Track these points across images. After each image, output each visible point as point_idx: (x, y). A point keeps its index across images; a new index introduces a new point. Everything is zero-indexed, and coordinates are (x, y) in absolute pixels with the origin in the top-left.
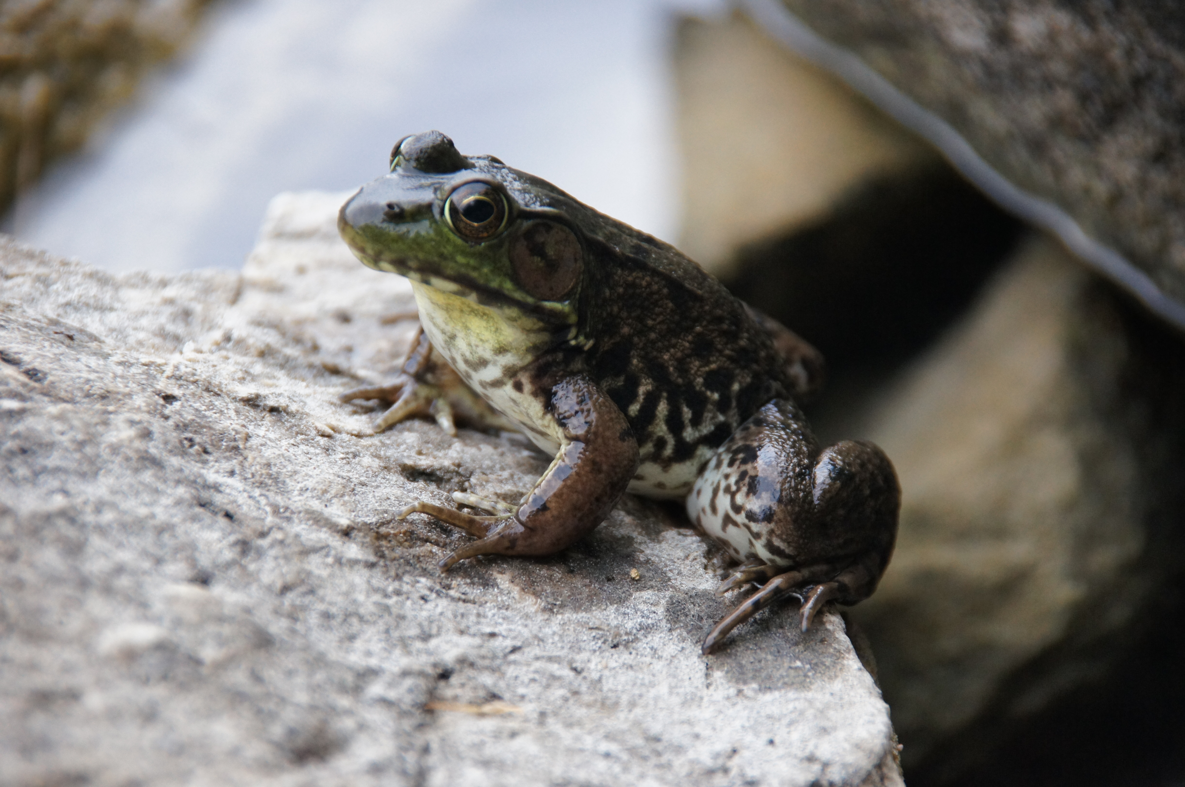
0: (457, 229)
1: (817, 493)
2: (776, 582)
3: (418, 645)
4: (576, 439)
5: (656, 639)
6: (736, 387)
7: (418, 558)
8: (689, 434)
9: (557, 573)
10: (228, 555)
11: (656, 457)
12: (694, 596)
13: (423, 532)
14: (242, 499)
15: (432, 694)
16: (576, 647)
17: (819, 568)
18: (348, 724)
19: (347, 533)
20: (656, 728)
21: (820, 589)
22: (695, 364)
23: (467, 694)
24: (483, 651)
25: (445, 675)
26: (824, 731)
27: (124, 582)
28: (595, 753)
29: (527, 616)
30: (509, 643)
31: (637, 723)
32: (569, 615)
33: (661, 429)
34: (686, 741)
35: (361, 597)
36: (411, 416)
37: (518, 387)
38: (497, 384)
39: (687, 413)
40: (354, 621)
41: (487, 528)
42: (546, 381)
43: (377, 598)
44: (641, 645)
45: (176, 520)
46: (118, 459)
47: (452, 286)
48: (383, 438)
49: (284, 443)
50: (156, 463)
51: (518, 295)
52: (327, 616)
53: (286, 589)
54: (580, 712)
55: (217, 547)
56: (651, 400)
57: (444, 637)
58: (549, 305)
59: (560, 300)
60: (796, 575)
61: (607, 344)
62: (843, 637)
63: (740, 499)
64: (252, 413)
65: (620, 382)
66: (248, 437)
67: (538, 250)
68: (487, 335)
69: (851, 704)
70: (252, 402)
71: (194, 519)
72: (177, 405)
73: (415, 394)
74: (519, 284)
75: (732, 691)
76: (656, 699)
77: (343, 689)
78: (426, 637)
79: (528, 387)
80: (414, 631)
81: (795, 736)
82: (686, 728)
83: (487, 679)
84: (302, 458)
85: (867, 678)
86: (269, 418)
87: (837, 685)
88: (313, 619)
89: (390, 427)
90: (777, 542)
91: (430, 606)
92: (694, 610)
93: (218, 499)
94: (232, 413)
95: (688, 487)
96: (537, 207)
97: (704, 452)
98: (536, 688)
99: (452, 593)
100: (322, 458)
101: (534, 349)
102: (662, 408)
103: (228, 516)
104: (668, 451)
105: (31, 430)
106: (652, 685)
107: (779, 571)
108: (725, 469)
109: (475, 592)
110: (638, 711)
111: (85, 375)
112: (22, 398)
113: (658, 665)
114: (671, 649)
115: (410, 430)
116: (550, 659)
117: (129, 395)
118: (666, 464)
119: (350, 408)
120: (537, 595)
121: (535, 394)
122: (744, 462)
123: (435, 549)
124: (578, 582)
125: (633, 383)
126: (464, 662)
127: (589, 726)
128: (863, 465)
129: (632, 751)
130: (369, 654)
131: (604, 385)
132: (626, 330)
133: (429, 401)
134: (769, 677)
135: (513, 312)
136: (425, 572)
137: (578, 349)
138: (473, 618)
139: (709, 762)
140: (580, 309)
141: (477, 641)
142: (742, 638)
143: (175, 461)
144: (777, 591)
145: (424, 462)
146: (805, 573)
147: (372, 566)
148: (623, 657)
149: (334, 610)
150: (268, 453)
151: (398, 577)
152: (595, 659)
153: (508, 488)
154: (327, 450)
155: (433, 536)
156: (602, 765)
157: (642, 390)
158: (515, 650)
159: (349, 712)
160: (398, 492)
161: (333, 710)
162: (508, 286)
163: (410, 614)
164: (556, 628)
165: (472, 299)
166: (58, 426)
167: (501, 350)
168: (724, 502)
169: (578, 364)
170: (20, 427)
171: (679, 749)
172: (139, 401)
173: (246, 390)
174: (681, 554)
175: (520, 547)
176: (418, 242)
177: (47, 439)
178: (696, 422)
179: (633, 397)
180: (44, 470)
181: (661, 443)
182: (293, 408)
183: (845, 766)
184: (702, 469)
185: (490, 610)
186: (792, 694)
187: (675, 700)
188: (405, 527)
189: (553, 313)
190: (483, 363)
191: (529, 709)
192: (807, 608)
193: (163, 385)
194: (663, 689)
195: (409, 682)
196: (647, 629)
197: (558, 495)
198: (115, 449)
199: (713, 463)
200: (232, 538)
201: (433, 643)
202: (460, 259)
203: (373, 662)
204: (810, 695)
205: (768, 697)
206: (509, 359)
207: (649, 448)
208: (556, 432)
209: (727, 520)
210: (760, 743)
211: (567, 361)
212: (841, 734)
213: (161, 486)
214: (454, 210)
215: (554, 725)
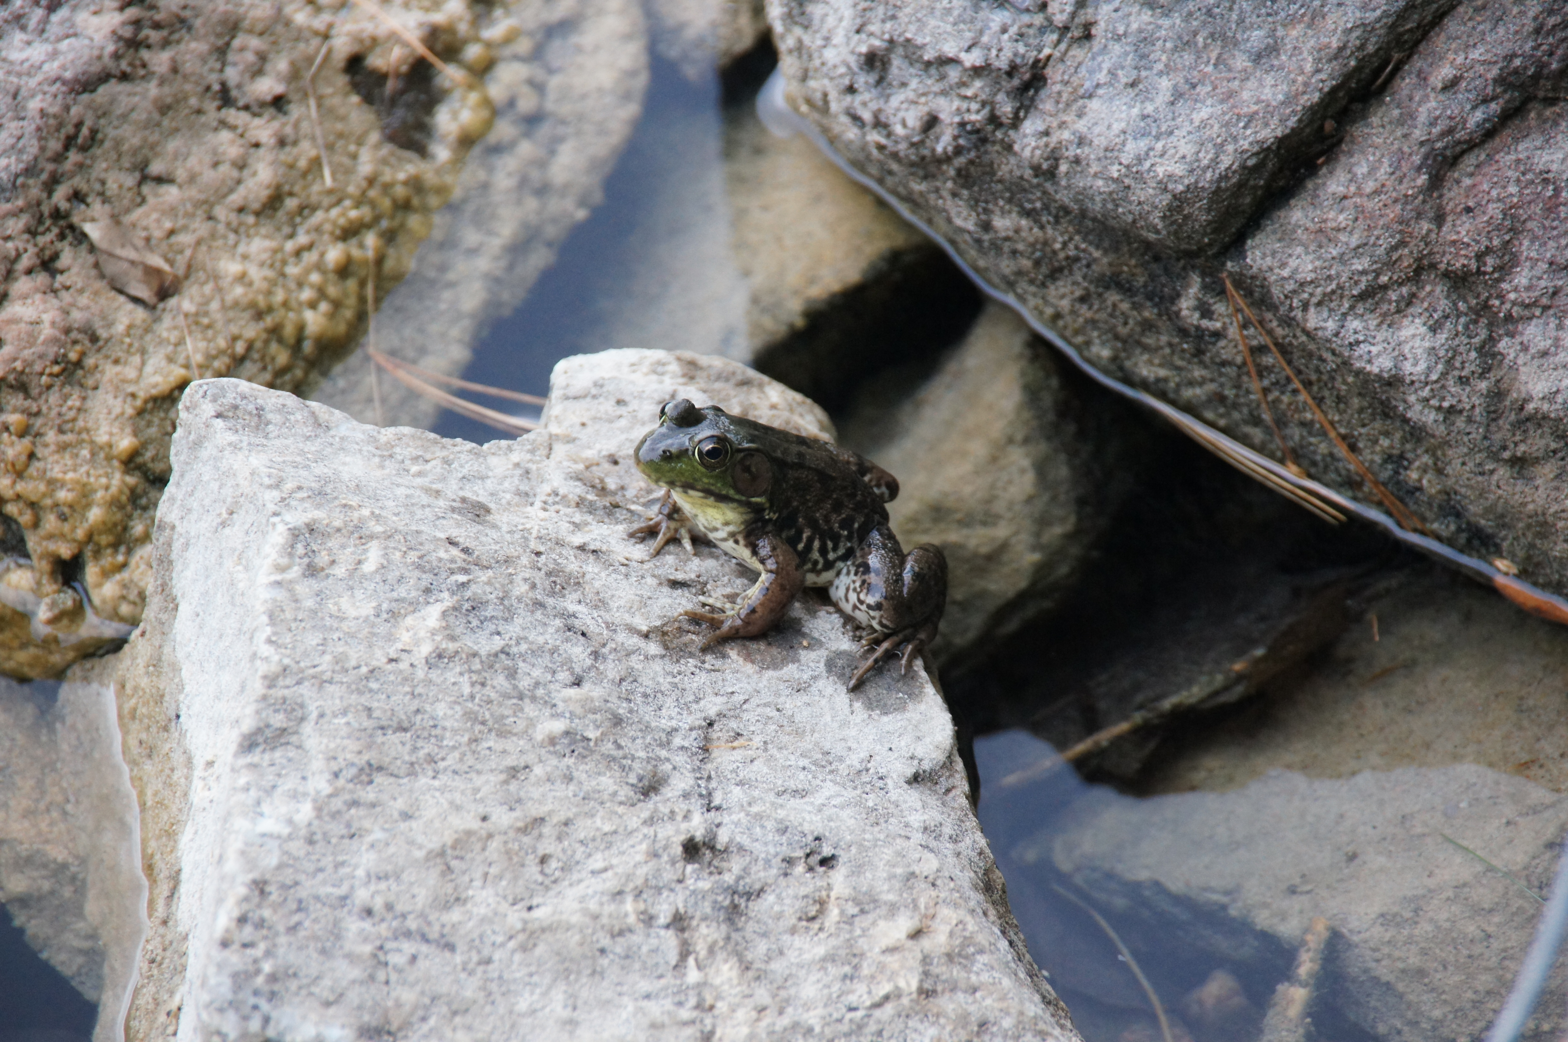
0: (702, 464)
1: (905, 590)
2: (885, 645)
3: (694, 706)
4: (771, 571)
5: (821, 683)
6: (856, 525)
7: (685, 645)
8: (831, 556)
9: (762, 646)
10: (589, 662)
11: (814, 570)
12: (839, 654)
13: (686, 626)
14: (589, 622)
15: (706, 739)
16: (777, 694)
17: (908, 632)
18: (667, 767)
19: (646, 636)
20: (827, 746)
21: (910, 647)
22: (834, 517)
23: (724, 736)
24: (729, 706)
25: (711, 725)
26: (919, 738)
27: (540, 692)
28: (797, 767)
29: (749, 676)
30: (742, 698)
31: (817, 744)
32: (770, 673)
33: (816, 555)
34: (844, 754)
35: (661, 680)
36: (668, 542)
37: (737, 542)
38: (724, 540)
39: (830, 545)
40: (659, 695)
41: (722, 622)
42: (752, 538)
43: (669, 679)
44: (813, 689)
45: (558, 643)
46: (522, 606)
47: (700, 494)
48: (654, 561)
49: (603, 575)
50: (541, 605)
51: (737, 497)
52: (645, 696)
53: (622, 680)
54: (785, 739)
55: (582, 656)
56: (810, 541)
57: (708, 699)
58: (754, 500)
59: (759, 496)
60: (895, 639)
61: (785, 513)
62: (923, 674)
63: (862, 597)
64: (583, 556)
65: (793, 532)
66: (584, 574)
67: (747, 469)
68: (717, 516)
69: (932, 718)
70: (582, 548)
71: (567, 640)
72: (543, 557)
73: (668, 528)
74: (738, 491)
75: (866, 716)
76: (825, 725)
77: (661, 745)
78: (697, 700)
79: (742, 542)
80: (691, 698)
81: (903, 743)
82: (843, 744)
83: (733, 724)
84: (614, 585)
85: (939, 699)
86: (592, 557)
87: (922, 707)
88: (639, 699)
89: (658, 553)
90: (885, 621)
91: (697, 679)
92: (840, 663)
93: (577, 623)
94: (572, 559)
95: (831, 583)
96: (746, 445)
97: (840, 564)
98: (760, 726)
99: (707, 666)
100: (624, 582)
101: (745, 522)
102: (816, 544)
103: (583, 634)
104: (820, 566)
105: (475, 594)
106: (822, 715)
107: (886, 637)
108: (852, 576)
109: (718, 663)
110: (816, 735)
111: (494, 547)
112: (466, 571)
113: (824, 702)
114: (829, 690)
115: (669, 553)
116: (766, 705)
117: (518, 557)
118: (818, 573)
119: (633, 540)
120: (753, 662)
121: (746, 546)
122: (864, 573)
123: (694, 637)
124: (774, 651)
125: (800, 533)
126: (720, 715)
127: (791, 749)
128: (929, 568)
129: (815, 763)
130: (671, 718)
131: (784, 535)
132: (795, 504)
133: (676, 530)
134: (885, 705)
135: (735, 505)
136: (691, 655)
137: (770, 520)
138: (720, 683)
139: (858, 767)
140: (771, 500)
141: (724, 699)
142: (868, 679)
143: (550, 601)
144: (887, 651)
145: (680, 576)
146: (901, 636)
147: (663, 657)
148: (804, 698)
149: (649, 691)
150: (597, 584)
151: (678, 661)
152: (789, 701)
153: (728, 590)
154: (627, 576)
155: (692, 628)
156: (802, 775)
157: (805, 536)
158: (746, 701)
159: (668, 760)
160: (669, 601)
161: (659, 759)
162: (732, 492)
163: (687, 687)
164: (765, 683)
165: (711, 500)
166: (488, 589)
167: (727, 524)
168: (853, 597)
169: (770, 528)
170: (468, 594)
171: (841, 759)
172: (524, 560)
173: (578, 539)
174: (829, 626)
175: (742, 632)
176: (681, 473)
177: (485, 599)
178: (835, 549)
179: (800, 539)
180: (486, 619)
181: (816, 563)
182: (604, 548)
183: (931, 760)
184: (838, 574)
185: (728, 675)
186: (899, 717)
187: (836, 725)
188: (677, 625)
189: (757, 504)
190: (716, 529)
191: (757, 741)
192: (904, 662)
193: (534, 545)
194: (828, 718)
195: (694, 734)
196: (815, 678)
197: (762, 604)
198: (519, 600)
199: (845, 571)
200: (589, 650)
201: (702, 703)
202: (705, 480)
203: (674, 723)
204: (907, 715)
205: (885, 719)
206: (731, 528)
207: (809, 566)
208: (760, 567)
209: (855, 607)
210: (884, 751)
211: (764, 527)
212: (928, 740)
213: (546, 620)
214: (700, 452)
215: (773, 751)
